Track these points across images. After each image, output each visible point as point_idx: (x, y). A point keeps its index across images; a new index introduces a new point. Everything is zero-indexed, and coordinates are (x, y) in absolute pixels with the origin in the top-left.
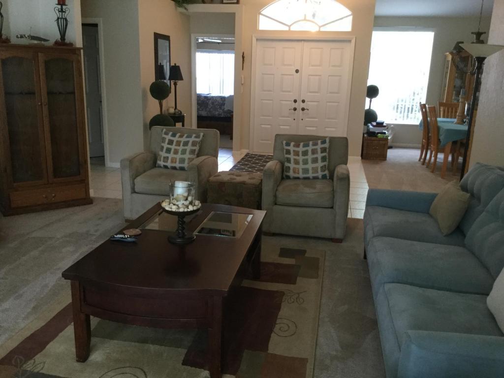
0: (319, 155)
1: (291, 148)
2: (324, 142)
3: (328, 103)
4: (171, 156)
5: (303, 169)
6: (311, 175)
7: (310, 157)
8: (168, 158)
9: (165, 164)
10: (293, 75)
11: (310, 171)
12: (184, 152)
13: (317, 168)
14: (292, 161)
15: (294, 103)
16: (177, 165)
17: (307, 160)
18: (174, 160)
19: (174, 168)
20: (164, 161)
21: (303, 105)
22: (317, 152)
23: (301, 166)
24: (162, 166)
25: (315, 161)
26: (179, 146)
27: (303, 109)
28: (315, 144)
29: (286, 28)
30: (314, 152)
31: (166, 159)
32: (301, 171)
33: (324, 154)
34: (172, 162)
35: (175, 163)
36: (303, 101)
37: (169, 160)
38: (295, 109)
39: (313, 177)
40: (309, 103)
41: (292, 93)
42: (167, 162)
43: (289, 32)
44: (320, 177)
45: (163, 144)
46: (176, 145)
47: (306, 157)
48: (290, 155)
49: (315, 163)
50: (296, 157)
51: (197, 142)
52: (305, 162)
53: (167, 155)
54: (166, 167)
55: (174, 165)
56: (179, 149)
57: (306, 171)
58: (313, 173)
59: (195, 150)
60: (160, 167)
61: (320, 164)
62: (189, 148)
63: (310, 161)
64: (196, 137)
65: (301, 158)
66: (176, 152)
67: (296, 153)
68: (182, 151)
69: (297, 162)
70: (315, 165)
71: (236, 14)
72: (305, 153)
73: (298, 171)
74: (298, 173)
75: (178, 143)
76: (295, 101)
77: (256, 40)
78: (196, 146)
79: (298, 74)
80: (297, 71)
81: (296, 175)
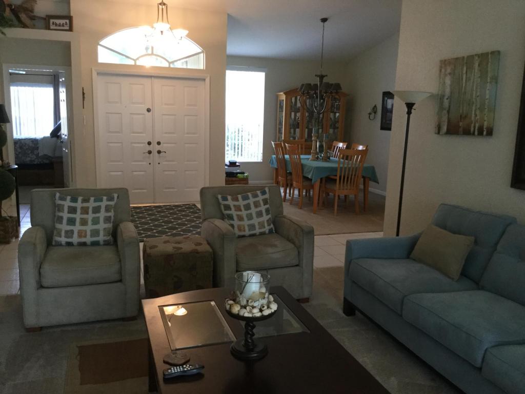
0: (263, 208)
1: (230, 202)
2: (264, 193)
3: (187, 145)
4: (77, 228)
5: (248, 225)
6: (257, 231)
7: (253, 210)
8: (72, 232)
9: (69, 240)
10: (144, 114)
11: (257, 227)
12: (96, 221)
13: (263, 222)
14: (235, 218)
15: (147, 145)
16: (88, 239)
17: (251, 214)
18: (83, 234)
19: (84, 244)
20: (66, 237)
21: (158, 148)
22: (260, 204)
23: (246, 223)
24: (63, 243)
25: (260, 214)
26: (87, 213)
27: (159, 152)
28: (256, 196)
29: (131, 63)
30: (257, 205)
31: (69, 234)
32: (247, 228)
33: (267, 206)
34: (80, 236)
35: (85, 236)
36: (159, 143)
37: (76, 235)
38: (150, 152)
39: (260, 233)
40: (165, 145)
41: (144, 135)
42: (72, 237)
43: (135, 66)
44: (267, 232)
45: (61, 214)
46: (81, 214)
47: (249, 212)
48: (231, 210)
49: (261, 217)
50: (239, 213)
51: (112, 205)
52: (250, 217)
53: (69, 228)
54: (69, 244)
55: (83, 240)
56: (88, 219)
57: (252, 227)
58: (259, 229)
59: (110, 217)
60: (61, 245)
61: (265, 218)
62: (102, 215)
63: (254, 215)
64: (109, 200)
65: (244, 213)
66: (84, 222)
67: (238, 208)
68: (92, 221)
69: (240, 218)
70: (261, 219)
71: (71, 43)
72: (247, 207)
73: (244, 228)
74: (244, 231)
75: (85, 211)
76: (149, 143)
77: (96, 74)
78: (110, 211)
79: (150, 113)
80: (149, 110)
81: (242, 233)
